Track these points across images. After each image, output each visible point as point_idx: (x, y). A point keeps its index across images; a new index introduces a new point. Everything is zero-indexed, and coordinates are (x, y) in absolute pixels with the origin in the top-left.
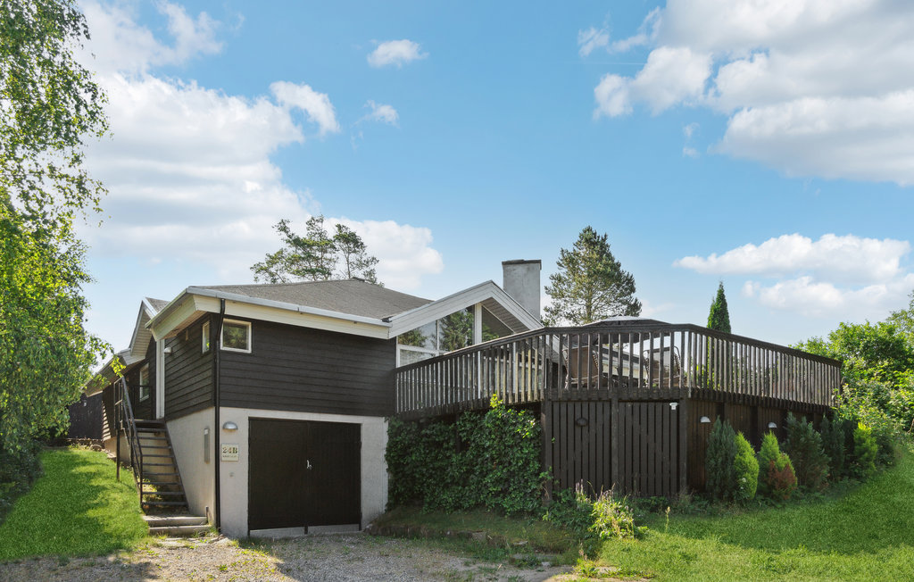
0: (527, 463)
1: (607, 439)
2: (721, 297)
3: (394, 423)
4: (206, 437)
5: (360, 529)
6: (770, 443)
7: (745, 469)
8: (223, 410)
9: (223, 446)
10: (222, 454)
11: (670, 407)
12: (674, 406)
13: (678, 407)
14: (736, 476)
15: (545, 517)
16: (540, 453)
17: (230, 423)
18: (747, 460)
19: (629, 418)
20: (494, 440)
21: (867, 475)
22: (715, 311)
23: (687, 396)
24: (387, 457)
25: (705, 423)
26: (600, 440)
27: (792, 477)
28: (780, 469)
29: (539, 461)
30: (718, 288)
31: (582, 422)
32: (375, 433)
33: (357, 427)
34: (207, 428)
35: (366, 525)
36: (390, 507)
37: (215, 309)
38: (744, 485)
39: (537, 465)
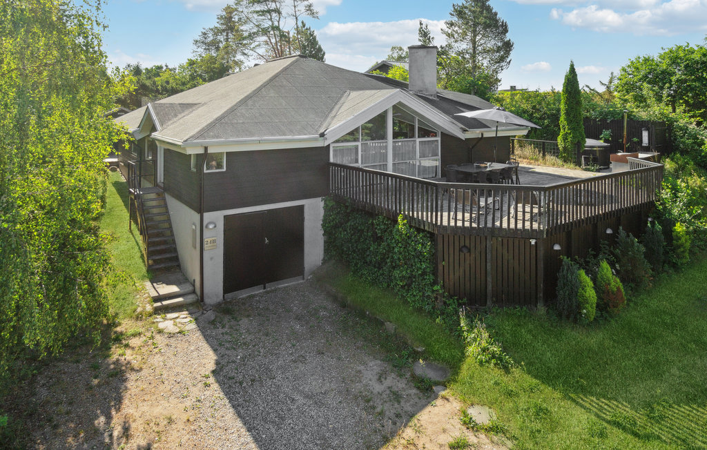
0: (424, 273)
1: (483, 263)
2: (572, 70)
3: (328, 203)
4: (194, 231)
5: (303, 279)
6: (605, 271)
7: (586, 301)
8: (206, 215)
9: (205, 240)
10: (205, 246)
11: (530, 242)
12: (533, 242)
13: (536, 243)
14: (580, 306)
15: (437, 320)
16: (434, 268)
17: (210, 223)
18: (587, 295)
19: (500, 248)
20: (401, 247)
21: (682, 264)
22: (568, 80)
23: (543, 236)
24: (323, 226)
25: (557, 250)
26: (478, 262)
27: (622, 297)
28: (613, 292)
29: (433, 274)
30: (569, 63)
31: (465, 250)
32: (314, 210)
33: (301, 208)
34: (194, 224)
35: (308, 276)
36: (324, 261)
37: (201, 151)
38: (585, 314)
39: (432, 277)
